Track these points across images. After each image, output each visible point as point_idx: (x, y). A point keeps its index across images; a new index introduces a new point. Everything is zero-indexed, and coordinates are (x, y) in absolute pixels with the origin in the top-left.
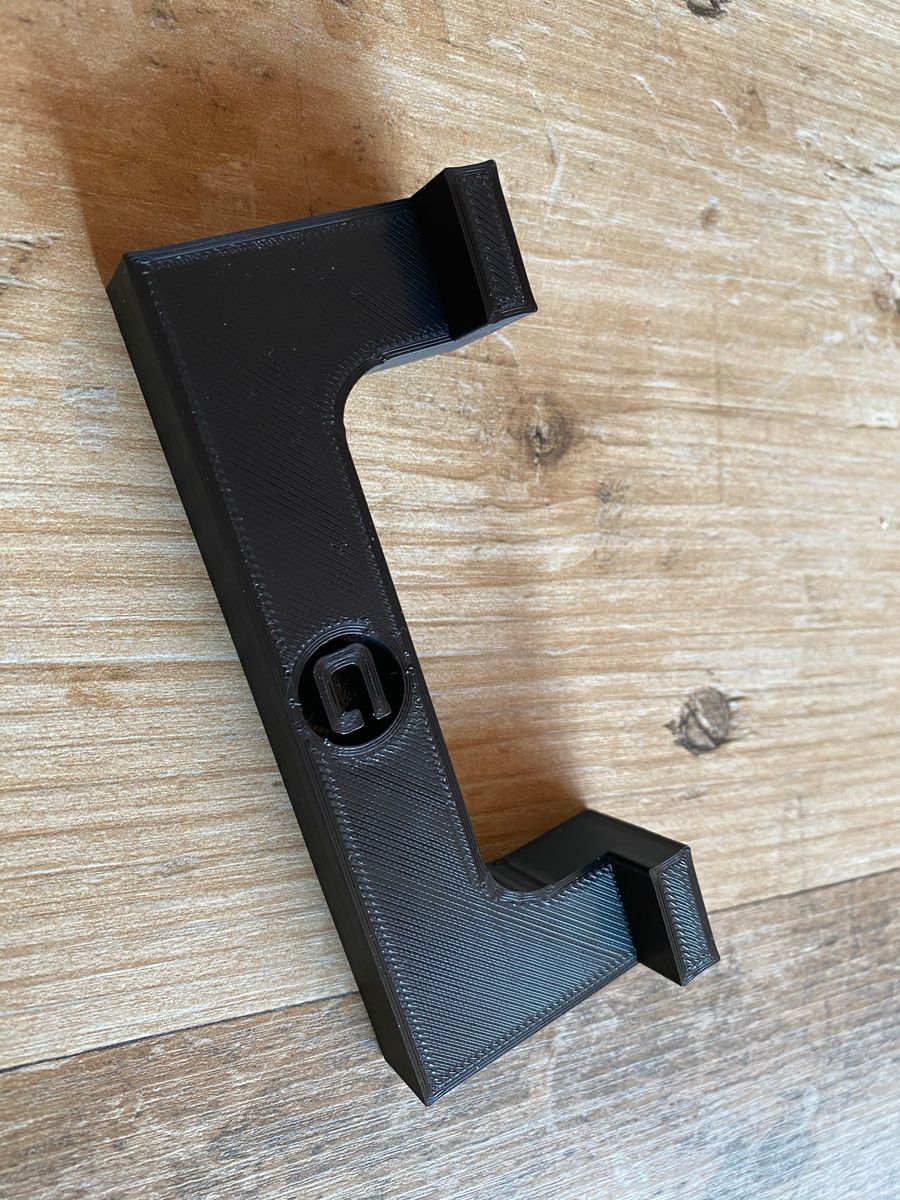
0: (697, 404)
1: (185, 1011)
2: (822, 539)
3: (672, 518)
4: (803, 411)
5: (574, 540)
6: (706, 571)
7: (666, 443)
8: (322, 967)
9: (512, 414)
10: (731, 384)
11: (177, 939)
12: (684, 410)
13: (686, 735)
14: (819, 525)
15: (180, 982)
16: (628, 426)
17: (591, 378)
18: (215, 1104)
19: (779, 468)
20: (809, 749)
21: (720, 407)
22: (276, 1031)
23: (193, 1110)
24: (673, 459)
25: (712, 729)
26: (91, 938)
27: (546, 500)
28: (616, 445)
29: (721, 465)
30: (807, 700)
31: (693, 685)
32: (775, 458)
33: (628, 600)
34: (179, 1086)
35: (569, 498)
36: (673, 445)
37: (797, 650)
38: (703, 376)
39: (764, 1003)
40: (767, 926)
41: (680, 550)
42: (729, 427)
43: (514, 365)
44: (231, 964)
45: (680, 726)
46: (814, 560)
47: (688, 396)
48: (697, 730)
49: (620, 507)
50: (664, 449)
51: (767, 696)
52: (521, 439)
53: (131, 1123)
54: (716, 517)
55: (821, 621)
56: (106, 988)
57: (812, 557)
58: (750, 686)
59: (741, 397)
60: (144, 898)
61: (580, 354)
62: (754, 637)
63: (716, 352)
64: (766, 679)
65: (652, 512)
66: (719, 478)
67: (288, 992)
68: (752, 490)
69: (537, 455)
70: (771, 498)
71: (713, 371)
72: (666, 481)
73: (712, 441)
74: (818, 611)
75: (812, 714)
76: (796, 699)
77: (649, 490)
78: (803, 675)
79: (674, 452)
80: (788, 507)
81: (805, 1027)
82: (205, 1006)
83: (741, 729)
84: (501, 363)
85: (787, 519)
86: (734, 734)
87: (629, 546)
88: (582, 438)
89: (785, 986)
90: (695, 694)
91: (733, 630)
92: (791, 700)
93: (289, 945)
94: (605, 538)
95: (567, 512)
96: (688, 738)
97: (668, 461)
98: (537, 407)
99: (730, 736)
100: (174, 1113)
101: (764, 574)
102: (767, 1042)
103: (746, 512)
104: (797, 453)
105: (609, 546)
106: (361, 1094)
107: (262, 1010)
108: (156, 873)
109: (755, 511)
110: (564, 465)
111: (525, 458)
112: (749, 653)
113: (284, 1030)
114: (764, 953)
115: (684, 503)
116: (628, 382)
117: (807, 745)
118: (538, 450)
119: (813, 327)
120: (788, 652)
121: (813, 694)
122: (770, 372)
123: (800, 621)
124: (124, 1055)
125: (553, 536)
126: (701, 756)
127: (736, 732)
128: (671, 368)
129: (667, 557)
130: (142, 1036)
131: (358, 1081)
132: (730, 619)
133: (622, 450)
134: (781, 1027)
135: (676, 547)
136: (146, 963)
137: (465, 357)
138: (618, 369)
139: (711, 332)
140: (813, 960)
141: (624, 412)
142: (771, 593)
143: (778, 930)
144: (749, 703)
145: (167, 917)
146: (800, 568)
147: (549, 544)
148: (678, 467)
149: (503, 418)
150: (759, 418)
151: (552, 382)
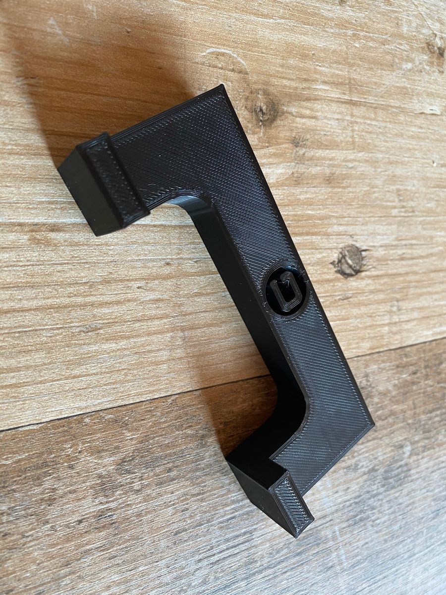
0: (340, 98)
1: (99, 401)
2: (404, 170)
3: (330, 157)
4: (392, 104)
5: (281, 166)
6: (348, 185)
7: (325, 118)
8: (167, 379)
9: (247, 99)
10: (356, 89)
11: (93, 365)
12: (334, 101)
13: (341, 268)
14: (402, 163)
15: (96, 387)
16: (306, 108)
17: (285, 82)
18: (117, 448)
19: (382, 133)
20: (401, 277)
21: (351, 100)
22: (146, 412)
23: (107, 450)
24: (329, 126)
25: (353, 265)
26: (50, 363)
27: (267, 144)
28: (300, 117)
29: (353, 131)
30: (400, 252)
31: (343, 243)
32: (380, 128)
33: (310, 198)
34: (99, 438)
35: (278, 144)
36: (329, 119)
37: (393, 226)
38: (342, 84)
39: (384, 402)
40: (384, 364)
41: (335, 174)
42: (356, 111)
43: (247, 74)
44: (121, 377)
45: (338, 264)
46: (401, 181)
47: (335, 94)
48: (346, 266)
49: (304, 150)
50: (324, 121)
51: (380, 249)
52: (252, 112)
53: (76, 456)
54: (352, 157)
55: (405, 212)
56: (59, 389)
57: (400, 179)
58: (371, 244)
59: (362, 96)
60: (75, 344)
61: (280, 69)
62: (373, 219)
63: (348, 72)
64: (379, 241)
65: (320, 153)
66: (352, 137)
67: (150, 392)
68: (369, 144)
69: (261, 121)
70: (379, 149)
71: (347, 82)
72: (326, 137)
73: (348, 118)
74: (403, 207)
75: (402, 259)
76: (394, 251)
77: (318, 141)
78: (397, 239)
79: (330, 123)
80: (387, 153)
81: (403, 414)
82: (109, 399)
83: (368, 266)
84: (240, 72)
85: (387, 160)
86: (365, 268)
87: (310, 170)
88: (283, 113)
89: (394, 393)
90: (345, 248)
91: (362, 215)
92: (392, 252)
93: (150, 368)
94: (297, 165)
95: (278, 152)
96: (342, 269)
97: (327, 127)
98: (259, 96)
99: (362, 269)
100: (97, 452)
101: (376, 188)
102: (386, 421)
103: (366, 155)
104: (391, 126)
105: (299, 170)
106: (190, 443)
107: (138, 401)
108: (81, 331)
109: (371, 155)
110: (274, 127)
111: (255, 122)
112: (371, 227)
113: (150, 411)
114: (383, 377)
115: (336, 149)
116: (305, 85)
117: (400, 275)
118: (261, 118)
119: (397, 60)
120: (389, 227)
121: (402, 249)
122: (376, 83)
123: (395, 212)
124: (71, 423)
125: (271, 164)
126: (348, 279)
127: (365, 267)
128: (326, 79)
129: (328, 177)
130: (79, 413)
131: (187, 437)
132: (360, 210)
133: (304, 120)
134: (392, 413)
135: (333, 172)
136: (78, 377)
137: (222, 69)
138: (300, 78)
139: (344, 60)
140: (406, 381)
141: (304, 101)
142: (380, 197)
143: (389, 366)
144: (371, 252)
145: (87, 354)
146: (394, 185)
147: (269, 168)
148: (332, 131)
149: (243, 101)
150: (371, 107)
151: (267, 83)
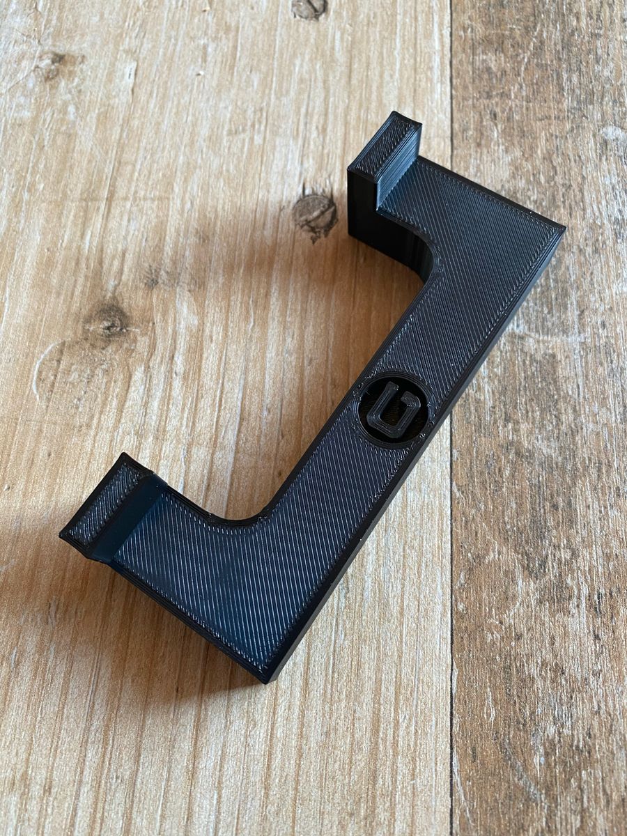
0: (103, 215)
1: (439, 587)
2: (204, 123)
3: (174, 234)
4: (117, 137)
5: (178, 306)
6: (213, 210)
7: (125, 238)
8: (428, 494)
9: (93, 346)
10: (93, 191)
11: (391, 588)
12: (106, 225)
13: (322, 228)
14: (194, 125)
15: (419, 589)
16: (111, 265)
17: (77, 293)
18: (506, 573)
19: (152, 156)
20: (349, 134)
21: (107, 199)
22: (466, 528)
23: (507, 588)
24: (136, 233)
25: (322, 208)
26: (378, 642)
27: (151, 324)
28: (122, 274)
29: (145, 199)
30: (314, 134)
31: (289, 222)
32: (145, 158)
33: (224, 268)
34: (488, 595)
35: (151, 309)
36: (128, 232)
37: (277, 143)
38: (86, 211)
39: (528, 171)
40: (471, 167)
41: (197, 229)
42: (121, 193)
43: (63, 343)
44: (414, 554)
45: (315, 233)
46: (218, 128)
47: (97, 222)
48: (320, 220)
49: (162, 272)
50: (129, 240)
51: (306, 165)
52: (110, 341)
53: (506, 628)
54: (179, 202)
55: (260, 123)
56: (412, 636)
57: (215, 130)
58: (296, 179)
59: (103, 183)
60: (360, 606)
61: (62, 298)
62: (263, 175)
63: (72, 201)
64: (294, 168)
65: (168, 250)
66: (153, 200)
67: (441, 518)
68: (164, 175)
69: (121, 330)
70: (171, 161)
71: (84, 204)
72: (149, 239)
73: (128, 205)
74: (253, 126)
75: (324, 130)
76: (312, 143)
77: (154, 251)
78: (296, 138)
79: (132, 232)
80: (180, 148)
81: (554, 138)
82: (439, 574)
83: (326, 186)
84: (61, 352)
85: (188, 148)
86: (328, 190)
87: (187, 266)
88: (114, 298)
89: (518, 153)
90: (295, 220)
91: (256, 191)
92: (312, 146)
93: (409, 515)
94: (181, 284)
95: (161, 310)
96: (325, 227)
97: (137, 237)
98: (92, 329)
99: (329, 196)
100: (507, 599)
101: (222, 167)
102: (558, 168)
103: (178, 180)
104: (145, 141)
105: (187, 281)
106: (523, 474)
107: (449, 537)
108: (345, 597)
109: (179, 174)
110: (130, 312)
111: (122, 338)
112: (274, 178)
113: (466, 523)
114: (491, 169)
115: (166, 226)
116: (83, 266)
117: (346, 134)
118: (118, 329)
119: (64, 128)
120: (278, 149)
121: (310, 128)
122: (90, 161)
123: (258, 140)
124: (459, 628)
125: (175, 320)
126: (339, 218)
127: (326, 190)
128: (79, 234)
129: (200, 240)
130: (449, 615)
131: (513, 476)
132: (248, 193)
133: (126, 269)
134: (548, 158)
135: (194, 231)
136: (402, 609)
137: (56, 376)
138: (75, 271)
139: (59, 205)
140: (504, 131)
141: (102, 267)
142: (235, 162)
143: (476, 159)
144: (308, 180)
145: (375, 593)
146: (222, 140)
147: (179, 323)
148: (142, 229)
149: (95, 352)
150: (118, 170)
151: (77, 316)
